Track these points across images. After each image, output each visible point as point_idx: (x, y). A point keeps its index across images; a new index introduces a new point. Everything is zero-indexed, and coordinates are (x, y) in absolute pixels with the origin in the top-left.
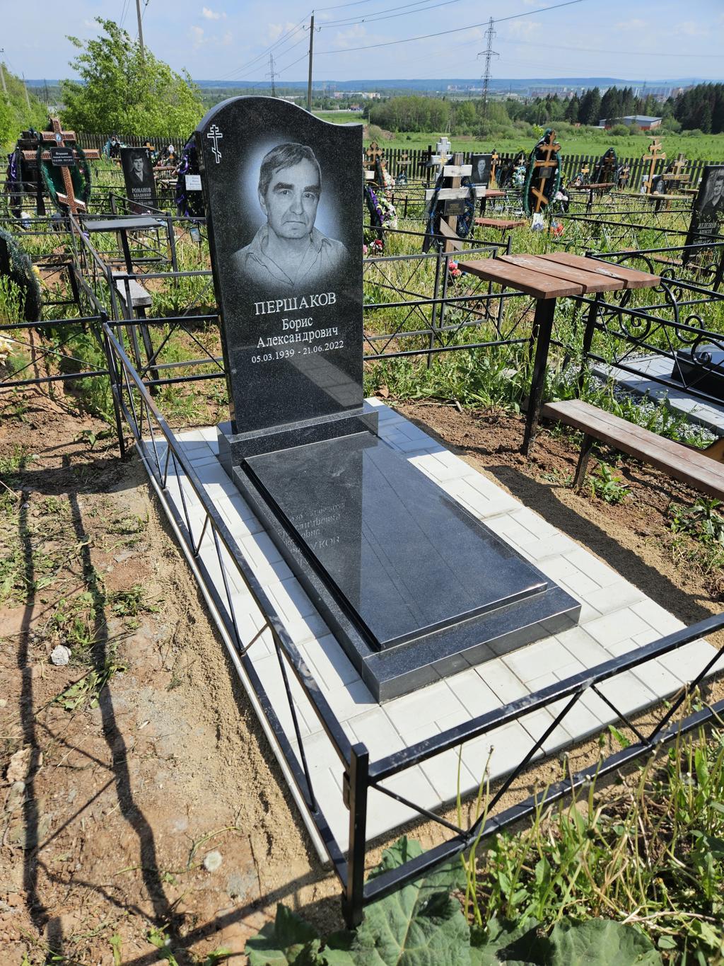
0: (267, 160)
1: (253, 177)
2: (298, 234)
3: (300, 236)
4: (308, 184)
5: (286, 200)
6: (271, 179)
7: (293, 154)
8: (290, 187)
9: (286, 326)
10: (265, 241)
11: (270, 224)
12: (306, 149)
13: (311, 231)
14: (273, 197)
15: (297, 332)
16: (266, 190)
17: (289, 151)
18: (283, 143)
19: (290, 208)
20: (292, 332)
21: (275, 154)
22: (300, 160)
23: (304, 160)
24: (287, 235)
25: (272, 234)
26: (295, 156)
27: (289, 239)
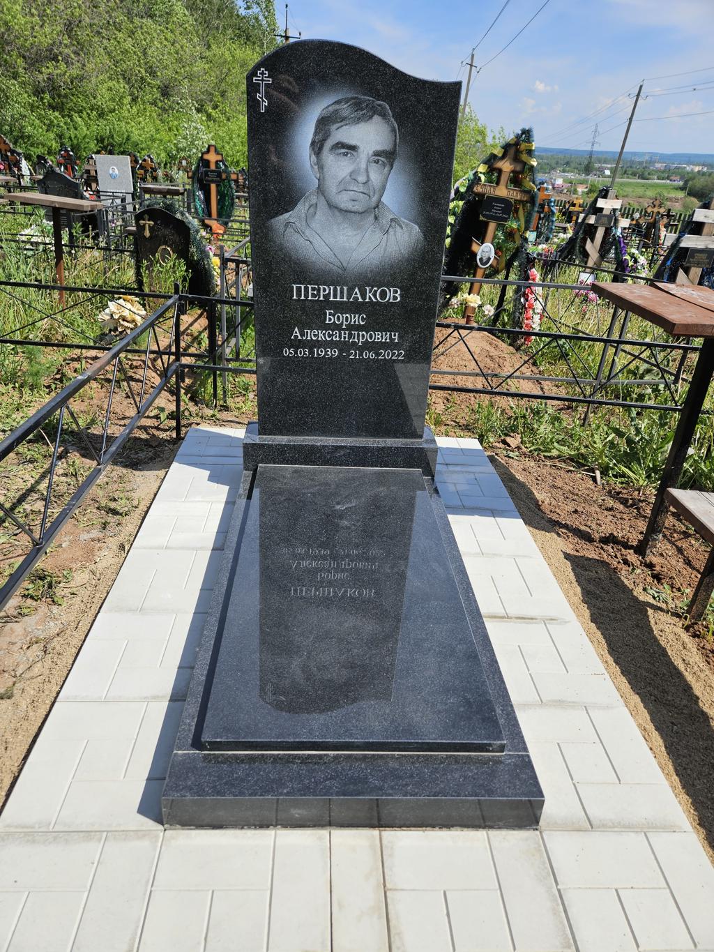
0: (325, 113)
1: (305, 132)
2: (358, 207)
3: (361, 211)
4: (379, 148)
5: (345, 163)
6: (328, 136)
7: (362, 109)
8: (353, 148)
9: (330, 319)
10: (312, 210)
11: (321, 190)
12: (379, 105)
13: (377, 206)
14: (329, 158)
15: (344, 329)
16: (321, 148)
17: (357, 105)
18: (350, 95)
19: (351, 174)
20: (338, 327)
21: (337, 107)
22: (371, 117)
23: (376, 118)
24: (342, 206)
25: (322, 202)
26: (363, 112)
27: (345, 212)
